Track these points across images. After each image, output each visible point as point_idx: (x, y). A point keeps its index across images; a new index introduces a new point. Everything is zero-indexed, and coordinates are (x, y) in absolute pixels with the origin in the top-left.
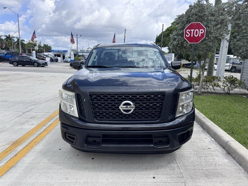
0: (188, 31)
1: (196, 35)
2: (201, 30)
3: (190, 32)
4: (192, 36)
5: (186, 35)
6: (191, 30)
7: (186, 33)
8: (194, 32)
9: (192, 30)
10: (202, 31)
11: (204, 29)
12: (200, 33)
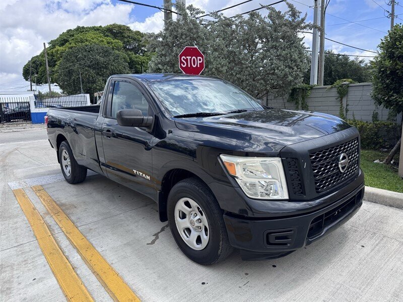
0: (184, 59)
1: (194, 65)
2: (199, 58)
3: (186, 61)
4: (189, 66)
5: (182, 64)
6: (187, 57)
7: (181, 62)
8: (191, 59)
9: (189, 58)
10: (200, 60)
11: (202, 57)
12: (199, 62)
